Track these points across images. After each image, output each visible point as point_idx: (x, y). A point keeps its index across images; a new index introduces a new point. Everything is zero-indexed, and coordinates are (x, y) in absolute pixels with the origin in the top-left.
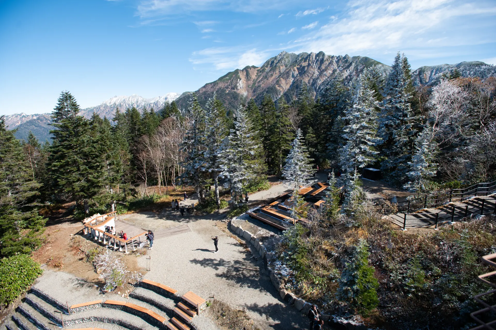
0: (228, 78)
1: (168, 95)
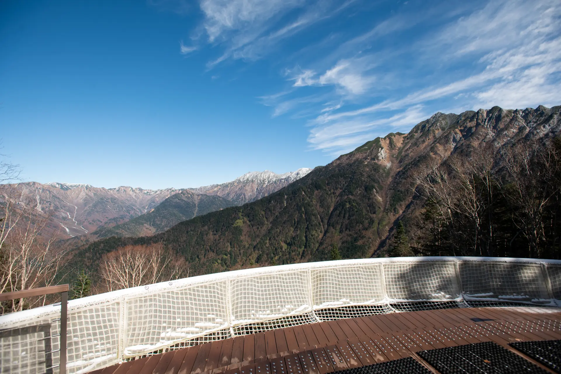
0: (366, 147)
1: (300, 171)
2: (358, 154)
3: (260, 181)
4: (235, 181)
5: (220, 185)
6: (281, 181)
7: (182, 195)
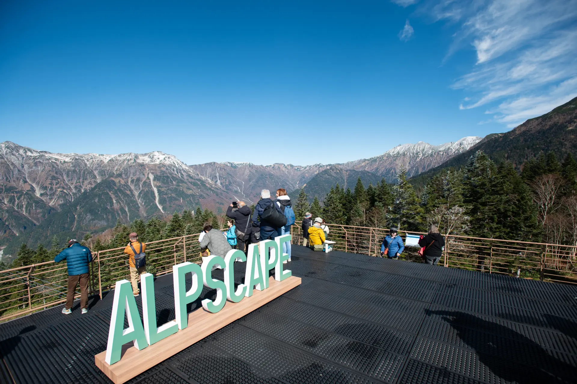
0: (572, 106)
1: (464, 140)
2: (557, 116)
3: (413, 154)
4: (384, 155)
5: (368, 160)
6: (438, 154)
7: (331, 171)
